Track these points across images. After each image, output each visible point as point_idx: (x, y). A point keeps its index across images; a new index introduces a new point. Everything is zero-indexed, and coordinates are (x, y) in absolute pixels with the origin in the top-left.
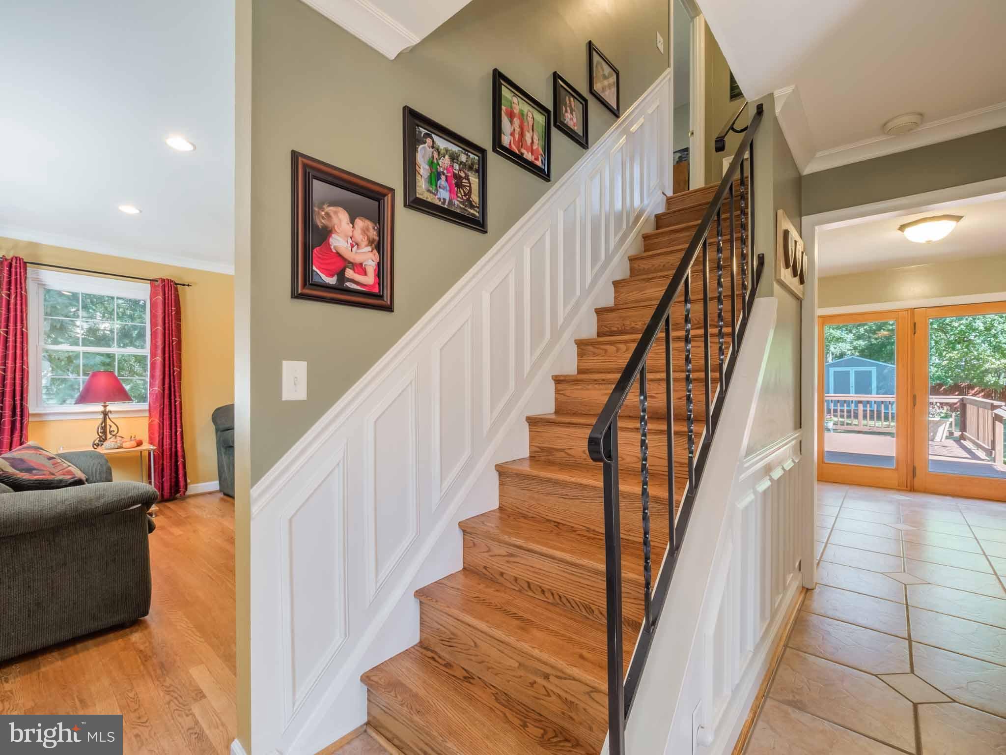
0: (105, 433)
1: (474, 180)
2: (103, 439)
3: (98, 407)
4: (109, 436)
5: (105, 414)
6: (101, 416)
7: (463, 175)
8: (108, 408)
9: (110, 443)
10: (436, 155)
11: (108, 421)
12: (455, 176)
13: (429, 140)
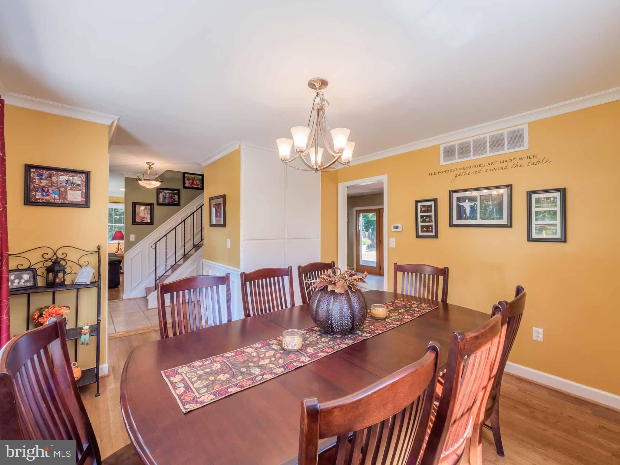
0: (118, 249)
1: (176, 196)
2: (118, 250)
3: (117, 242)
4: (120, 250)
5: (119, 243)
6: (118, 244)
7: (173, 196)
8: (120, 242)
9: (120, 251)
10: (165, 194)
11: (120, 245)
12: (170, 197)
13: (163, 192)
